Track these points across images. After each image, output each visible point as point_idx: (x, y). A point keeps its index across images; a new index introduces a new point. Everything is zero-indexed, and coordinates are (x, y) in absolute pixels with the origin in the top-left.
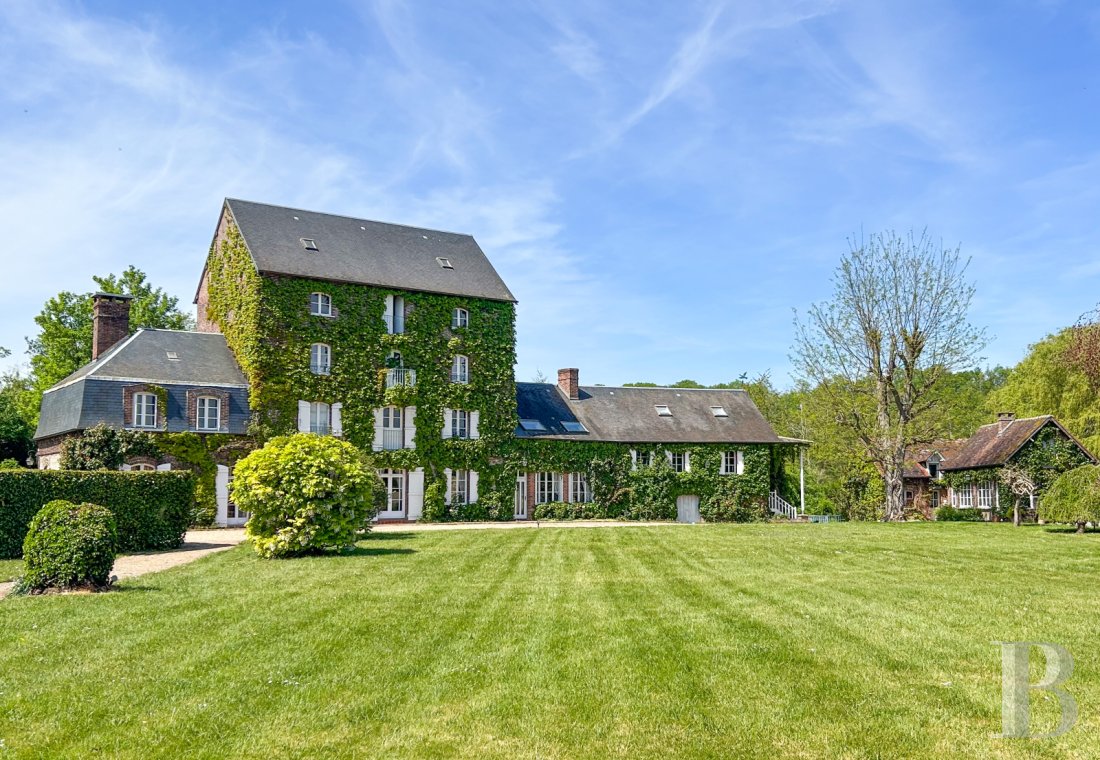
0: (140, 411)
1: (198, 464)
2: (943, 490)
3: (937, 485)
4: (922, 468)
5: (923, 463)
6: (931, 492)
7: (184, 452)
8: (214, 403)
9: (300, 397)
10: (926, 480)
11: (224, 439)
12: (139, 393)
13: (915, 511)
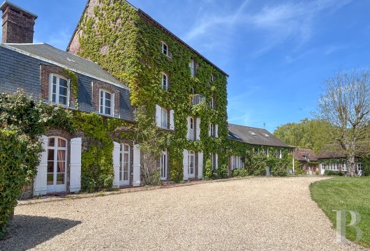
0: (54, 91)
1: (101, 140)
5: (304, 156)
7: (92, 129)
8: (108, 96)
9: (157, 102)
11: (118, 122)
12: (56, 75)
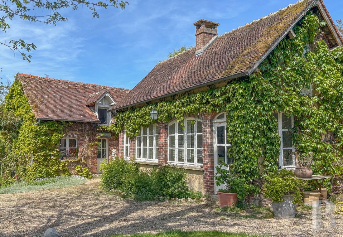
2: (114, 138)
3: (107, 132)
4: (90, 112)
5: (91, 106)
6: (99, 140)
10: (93, 126)
13: (79, 162)
